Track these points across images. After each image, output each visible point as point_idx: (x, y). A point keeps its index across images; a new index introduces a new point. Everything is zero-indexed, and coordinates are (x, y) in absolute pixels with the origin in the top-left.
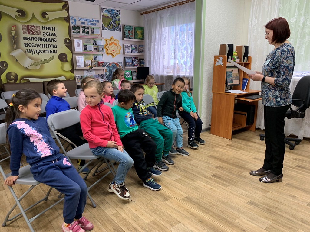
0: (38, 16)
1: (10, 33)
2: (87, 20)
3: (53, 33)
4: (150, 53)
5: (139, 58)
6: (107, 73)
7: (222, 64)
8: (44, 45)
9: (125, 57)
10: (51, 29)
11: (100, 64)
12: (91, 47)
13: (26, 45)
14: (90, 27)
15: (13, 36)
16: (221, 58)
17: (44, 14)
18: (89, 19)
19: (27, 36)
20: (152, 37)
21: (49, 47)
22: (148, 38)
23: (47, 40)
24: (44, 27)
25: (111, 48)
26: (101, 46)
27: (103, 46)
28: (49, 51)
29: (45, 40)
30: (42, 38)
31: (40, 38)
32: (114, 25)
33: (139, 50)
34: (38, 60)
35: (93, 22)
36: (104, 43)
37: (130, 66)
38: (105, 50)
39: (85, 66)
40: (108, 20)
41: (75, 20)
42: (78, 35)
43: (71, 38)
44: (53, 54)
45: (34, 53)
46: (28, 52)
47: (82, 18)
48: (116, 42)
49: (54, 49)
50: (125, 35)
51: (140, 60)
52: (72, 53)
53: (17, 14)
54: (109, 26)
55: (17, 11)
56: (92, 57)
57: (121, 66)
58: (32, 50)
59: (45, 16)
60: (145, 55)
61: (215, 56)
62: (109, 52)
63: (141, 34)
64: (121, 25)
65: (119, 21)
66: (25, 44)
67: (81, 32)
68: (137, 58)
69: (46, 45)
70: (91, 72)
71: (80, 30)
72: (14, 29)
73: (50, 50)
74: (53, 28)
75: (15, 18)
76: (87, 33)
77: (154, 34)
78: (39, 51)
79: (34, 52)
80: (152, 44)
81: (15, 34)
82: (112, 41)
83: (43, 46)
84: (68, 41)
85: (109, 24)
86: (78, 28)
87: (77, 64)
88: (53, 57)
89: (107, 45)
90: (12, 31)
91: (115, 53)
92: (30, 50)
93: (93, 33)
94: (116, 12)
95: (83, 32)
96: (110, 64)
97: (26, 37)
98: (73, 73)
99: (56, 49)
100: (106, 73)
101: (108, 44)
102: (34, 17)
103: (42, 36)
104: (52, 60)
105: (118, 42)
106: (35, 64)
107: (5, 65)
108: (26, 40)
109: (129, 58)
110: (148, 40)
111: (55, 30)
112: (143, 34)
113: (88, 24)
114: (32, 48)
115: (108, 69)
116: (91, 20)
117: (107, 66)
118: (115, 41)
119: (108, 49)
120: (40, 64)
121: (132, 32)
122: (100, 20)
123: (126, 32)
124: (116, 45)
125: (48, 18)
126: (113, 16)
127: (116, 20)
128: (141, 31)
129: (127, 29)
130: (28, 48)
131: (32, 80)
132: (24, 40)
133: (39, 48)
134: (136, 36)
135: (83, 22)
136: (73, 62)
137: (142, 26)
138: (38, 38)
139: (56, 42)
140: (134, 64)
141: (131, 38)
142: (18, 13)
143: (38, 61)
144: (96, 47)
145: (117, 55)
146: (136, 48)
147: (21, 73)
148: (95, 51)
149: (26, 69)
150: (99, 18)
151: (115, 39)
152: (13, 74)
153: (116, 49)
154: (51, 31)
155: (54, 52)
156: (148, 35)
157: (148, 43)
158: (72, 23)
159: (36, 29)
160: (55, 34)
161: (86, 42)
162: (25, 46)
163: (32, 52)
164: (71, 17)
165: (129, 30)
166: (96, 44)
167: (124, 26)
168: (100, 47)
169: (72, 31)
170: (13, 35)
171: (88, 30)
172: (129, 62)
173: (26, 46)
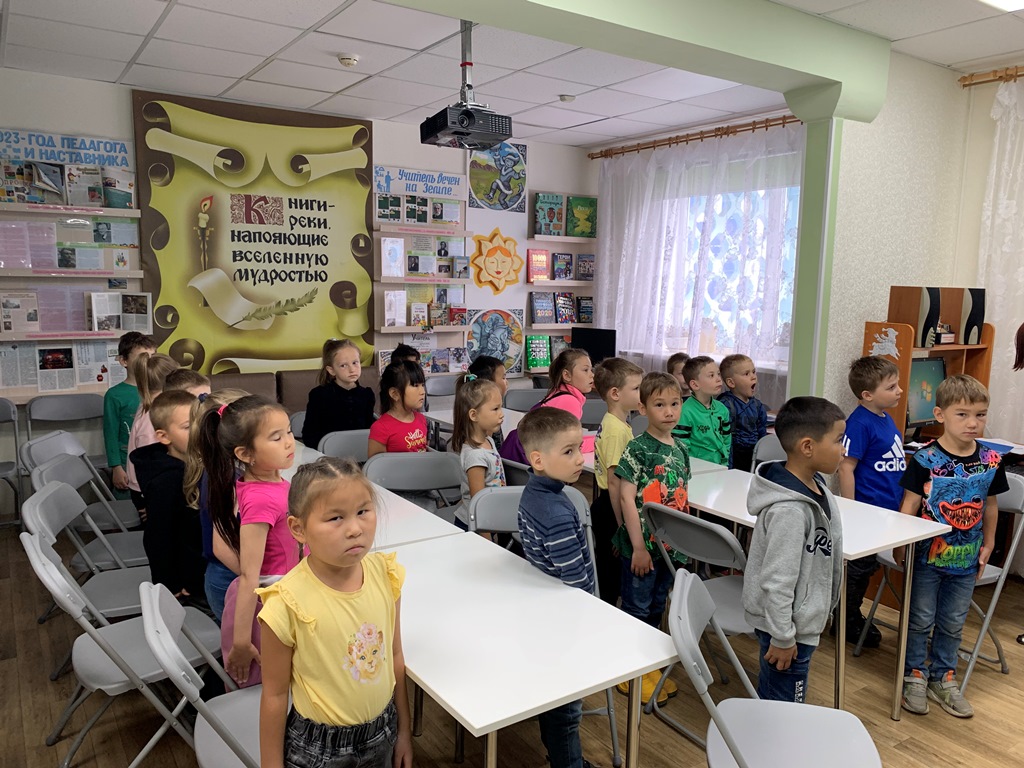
0: (281, 169)
1: (196, 220)
2: (422, 178)
3: (319, 220)
4: (614, 282)
5: (574, 296)
6: (475, 342)
7: (894, 352)
8: (291, 255)
9: (531, 293)
10: (315, 205)
11: (455, 315)
12: (430, 263)
13: (237, 256)
14: (432, 199)
15: (203, 230)
16: (893, 333)
17: (297, 162)
18: (431, 173)
19: (244, 227)
20: (626, 231)
21: (303, 262)
22: (612, 234)
23: (299, 240)
24: (296, 200)
25: (491, 264)
26: (460, 258)
27: (467, 258)
28: (304, 275)
29: (293, 241)
30: (285, 235)
31: (280, 234)
32: (506, 192)
33: (577, 269)
34: (269, 300)
35: (441, 185)
36: (472, 250)
37: (545, 320)
38: (472, 270)
39: (409, 323)
40: (488, 175)
41: (388, 179)
42: (394, 224)
43: (371, 235)
44: (313, 284)
45: (260, 281)
46: (241, 278)
47: (409, 171)
48: (509, 246)
49: (320, 268)
50: (536, 222)
51: (579, 300)
52: (373, 281)
53: (220, 162)
54: (491, 195)
55: (221, 154)
56: (432, 294)
57: (518, 320)
58: (252, 270)
59: (300, 167)
60: (597, 288)
61: (869, 325)
62: (484, 277)
63: (588, 220)
64: (526, 193)
65: (521, 178)
66: (234, 252)
67: (403, 214)
68: (570, 294)
69: (297, 255)
70: (427, 341)
71: (401, 209)
72: (206, 208)
73: (307, 272)
74: (322, 203)
75: (214, 175)
76: (422, 218)
77: (633, 225)
78: (274, 275)
79: (257, 278)
80: (624, 253)
81: (209, 224)
82: (497, 241)
83: (288, 258)
84: (362, 244)
85: (491, 188)
86: (396, 201)
87: (387, 316)
88: (315, 291)
89: (481, 254)
90: (201, 215)
91: (503, 280)
92: (246, 270)
93: (441, 217)
94: (514, 150)
95: (411, 214)
96: (484, 314)
97: (239, 232)
98: (371, 342)
99: (324, 268)
100: (470, 345)
101: (485, 251)
102: (267, 169)
103: (285, 229)
104: (311, 302)
105: (516, 244)
106: (259, 315)
107: (169, 318)
108: (239, 240)
109: (545, 294)
110: (612, 239)
111: (325, 210)
112: (592, 219)
113: (428, 190)
114: (252, 265)
115: (478, 331)
116: (436, 176)
117: (476, 321)
118: (505, 242)
119: (481, 269)
120: (274, 316)
121: (560, 214)
122: (462, 178)
123: (541, 214)
124: (507, 253)
125: (309, 173)
126: (502, 163)
127: (511, 177)
128: (588, 211)
129: (543, 205)
130: (243, 265)
131: (246, 365)
132: (233, 240)
133: (274, 265)
134: (570, 226)
135: (412, 183)
136: (373, 310)
137: (593, 192)
138: (274, 235)
139: (325, 245)
140: (561, 316)
141: (556, 232)
142: (223, 160)
143: (268, 306)
144: (446, 260)
145: (508, 286)
146: (568, 264)
147: (214, 343)
148: (443, 274)
149: (232, 330)
150: (461, 170)
151: (505, 236)
152: (192, 346)
153: (505, 268)
154: (315, 214)
155: (317, 276)
156: (612, 222)
157: (611, 250)
158: (379, 186)
159: (270, 207)
160: (325, 220)
161: (417, 246)
162: (235, 260)
163: (254, 276)
164: (376, 167)
165: (551, 209)
166: (446, 254)
167: (537, 194)
168: (458, 261)
169: (377, 211)
170: (203, 224)
171: (424, 208)
172: (544, 308)
173: (238, 258)
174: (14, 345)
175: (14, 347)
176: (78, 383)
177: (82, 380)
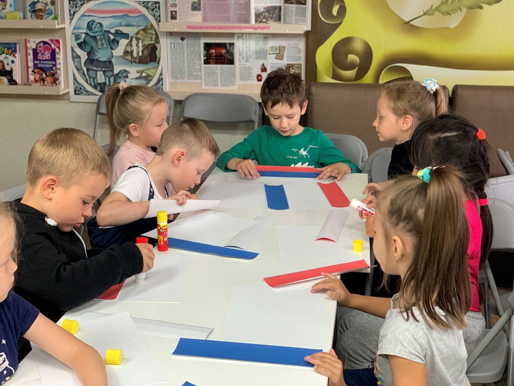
106: (445, 8)
107: (335, 11)
120: (464, 10)
131: (421, 75)
147: (385, 43)
149: (408, 27)
152: (358, 46)
174: (183, 36)
175: (183, 39)
176: (239, 82)
177: (242, 79)
